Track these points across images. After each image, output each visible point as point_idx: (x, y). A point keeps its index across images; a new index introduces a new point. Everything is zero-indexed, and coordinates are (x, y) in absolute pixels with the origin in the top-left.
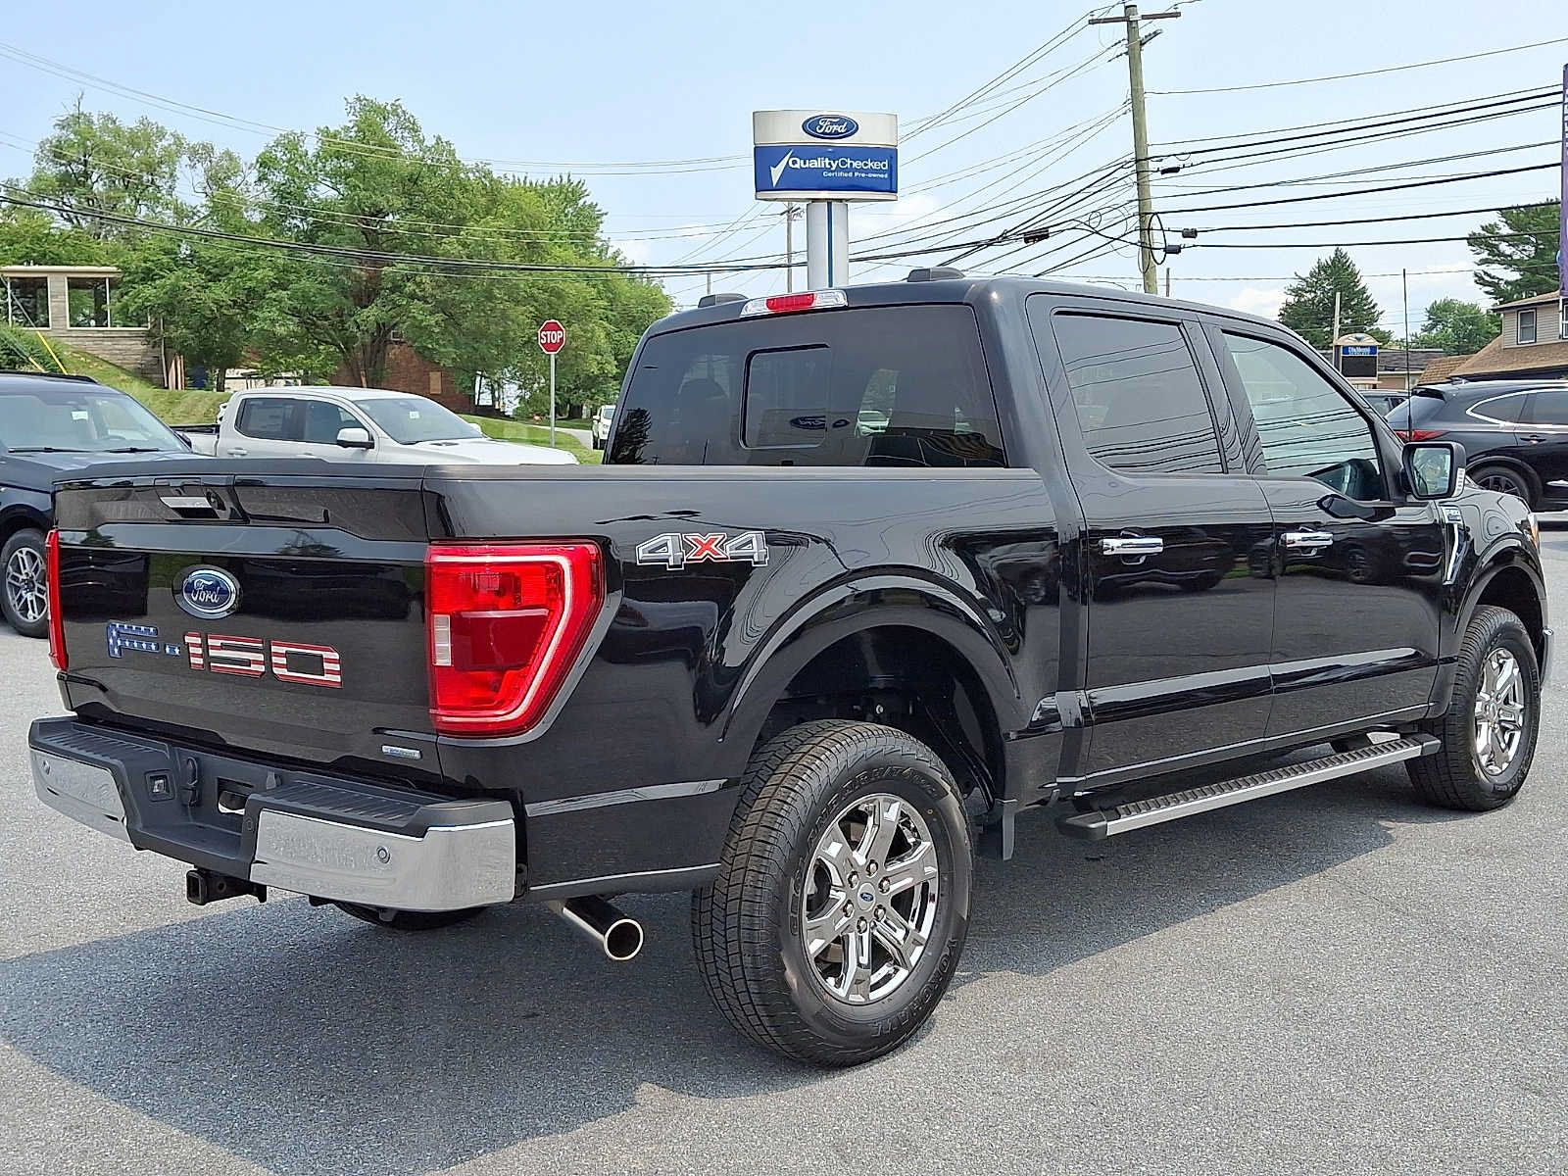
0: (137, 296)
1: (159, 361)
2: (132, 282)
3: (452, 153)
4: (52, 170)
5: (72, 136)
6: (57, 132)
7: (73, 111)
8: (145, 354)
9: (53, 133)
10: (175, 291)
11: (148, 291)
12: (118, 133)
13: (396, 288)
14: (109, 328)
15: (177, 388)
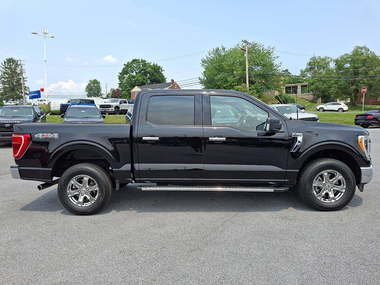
0: (311, 88)
1: (315, 99)
2: (310, 85)
3: (374, 54)
4: (309, 67)
5: (312, 61)
6: (310, 60)
7: (313, 57)
8: (313, 97)
9: (309, 61)
10: (317, 86)
11: (312, 87)
12: (320, 59)
13: (359, 82)
14: (307, 93)
15: (319, 103)
